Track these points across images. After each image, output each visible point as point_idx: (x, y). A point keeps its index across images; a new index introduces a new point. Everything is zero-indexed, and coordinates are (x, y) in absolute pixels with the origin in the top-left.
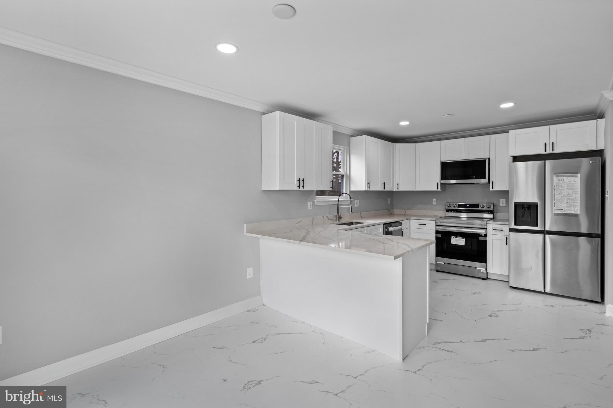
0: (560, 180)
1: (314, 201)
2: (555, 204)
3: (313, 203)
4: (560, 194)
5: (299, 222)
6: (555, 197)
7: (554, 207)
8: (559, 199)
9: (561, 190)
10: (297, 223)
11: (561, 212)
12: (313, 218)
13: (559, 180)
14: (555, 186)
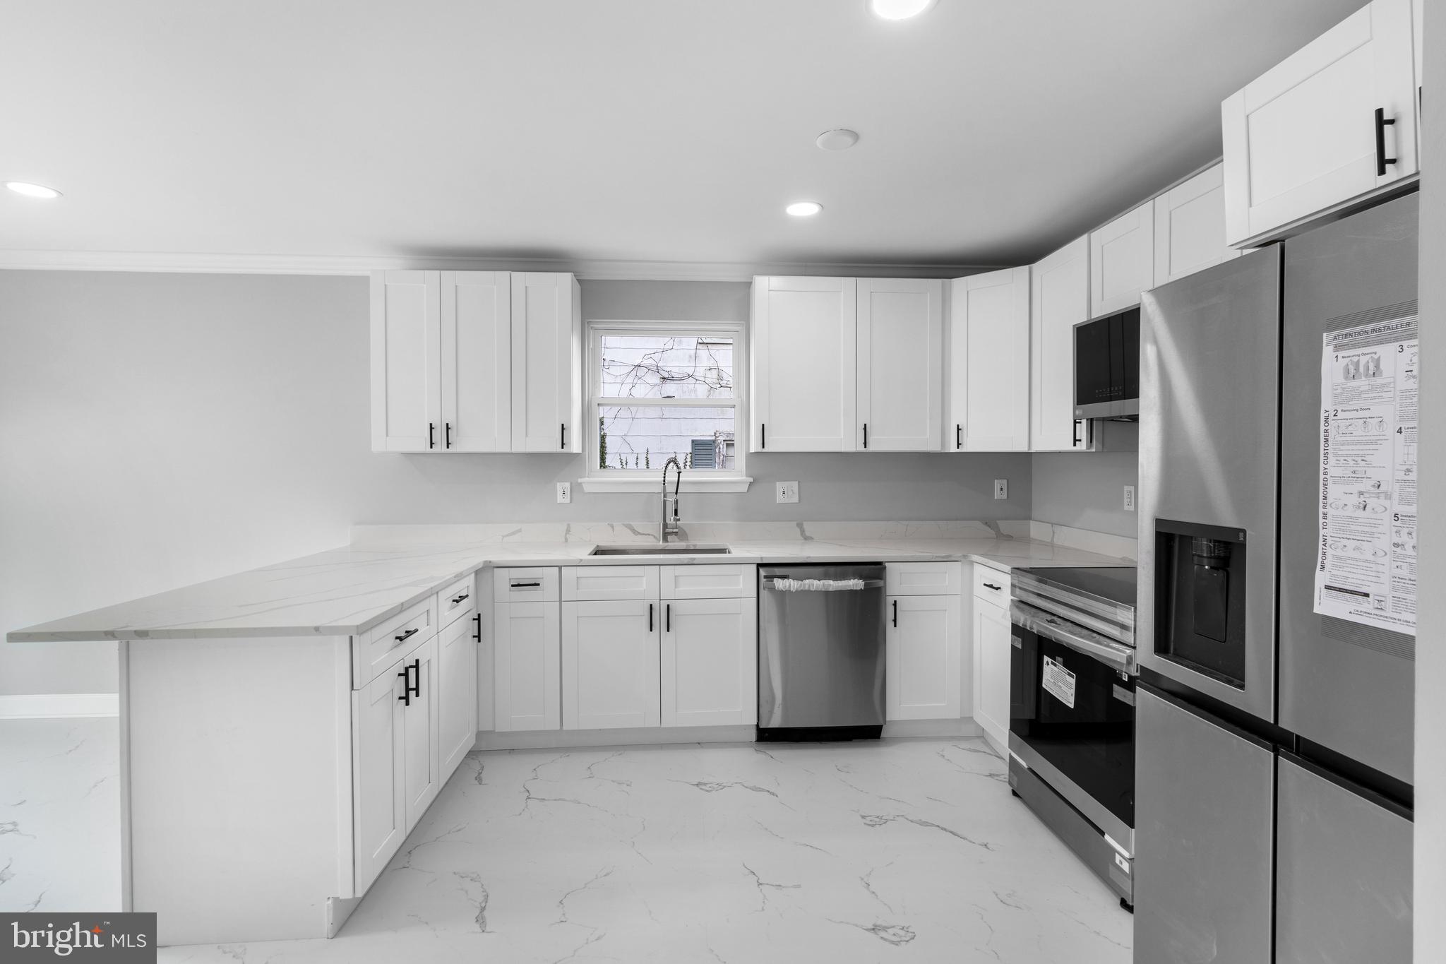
0: (1357, 369)
1: (580, 480)
2: (1329, 552)
3: (576, 488)
4: (1355, 477)
5: (513, 533)
6: (1330, 500)
7: (1323, 568)
8: (1349, 512)
9: (1359, 443)
10: (507, 535)
11: (1359, 613)
12: (569, 525)
13: (1352, 373)
14: (1327, 419)
